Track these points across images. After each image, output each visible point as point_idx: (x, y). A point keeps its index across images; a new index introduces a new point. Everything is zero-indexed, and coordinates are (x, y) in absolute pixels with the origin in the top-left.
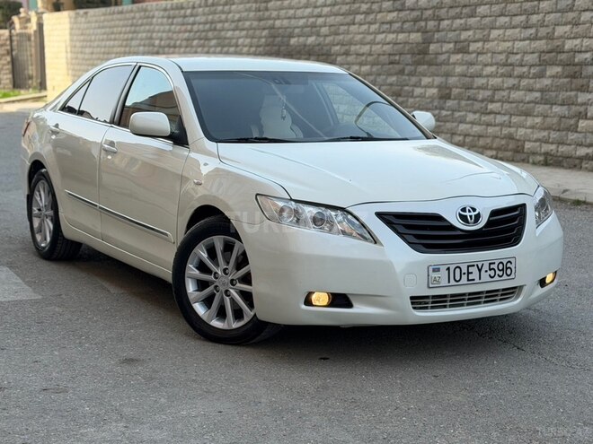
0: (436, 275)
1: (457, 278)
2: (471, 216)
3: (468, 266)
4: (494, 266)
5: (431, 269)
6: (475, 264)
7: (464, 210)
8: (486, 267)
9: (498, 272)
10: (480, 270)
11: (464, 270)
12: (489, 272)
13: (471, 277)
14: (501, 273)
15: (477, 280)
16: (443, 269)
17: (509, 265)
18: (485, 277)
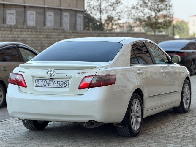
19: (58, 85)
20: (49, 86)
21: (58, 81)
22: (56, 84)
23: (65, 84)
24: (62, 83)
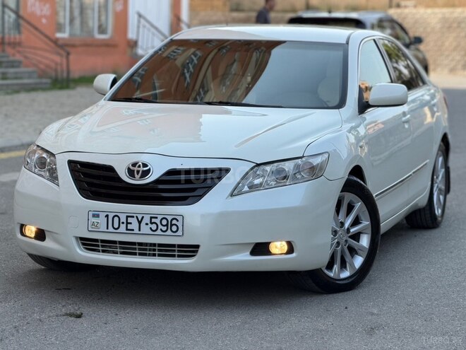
0: (95, 220)
1: (116, 226)
2: (138, 172)
3: (127, 217)
4: (158, 221)
5: (91, 214)
6: (135, 215)
7: (134, 165)
8: (147, 219)
9: (160, 227)
10: (140, 223)
11: (123, 219)
12: (150, 225)
13: (130, 227)
14: (164, 229)
15: (136, 231)
16: (102, 215)
17: (174, 222)
18: (145, 229)
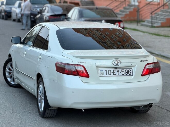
19: (123, 73)
20: (114, 75)
21: (122, 70)
22: (121, 72)
23: (129, 72)
24: (126, 71)
